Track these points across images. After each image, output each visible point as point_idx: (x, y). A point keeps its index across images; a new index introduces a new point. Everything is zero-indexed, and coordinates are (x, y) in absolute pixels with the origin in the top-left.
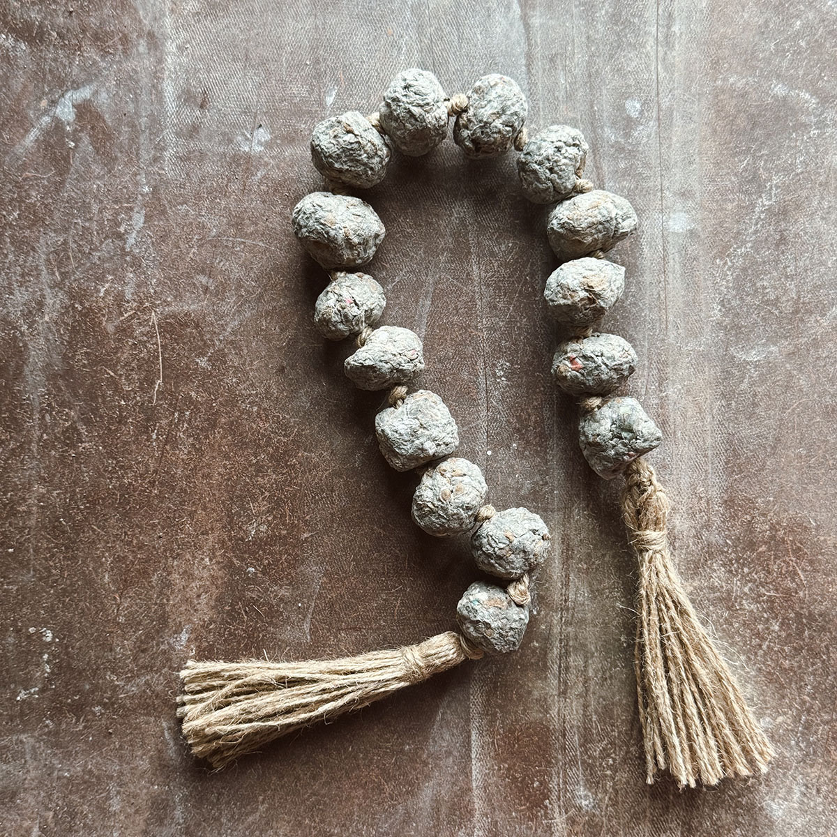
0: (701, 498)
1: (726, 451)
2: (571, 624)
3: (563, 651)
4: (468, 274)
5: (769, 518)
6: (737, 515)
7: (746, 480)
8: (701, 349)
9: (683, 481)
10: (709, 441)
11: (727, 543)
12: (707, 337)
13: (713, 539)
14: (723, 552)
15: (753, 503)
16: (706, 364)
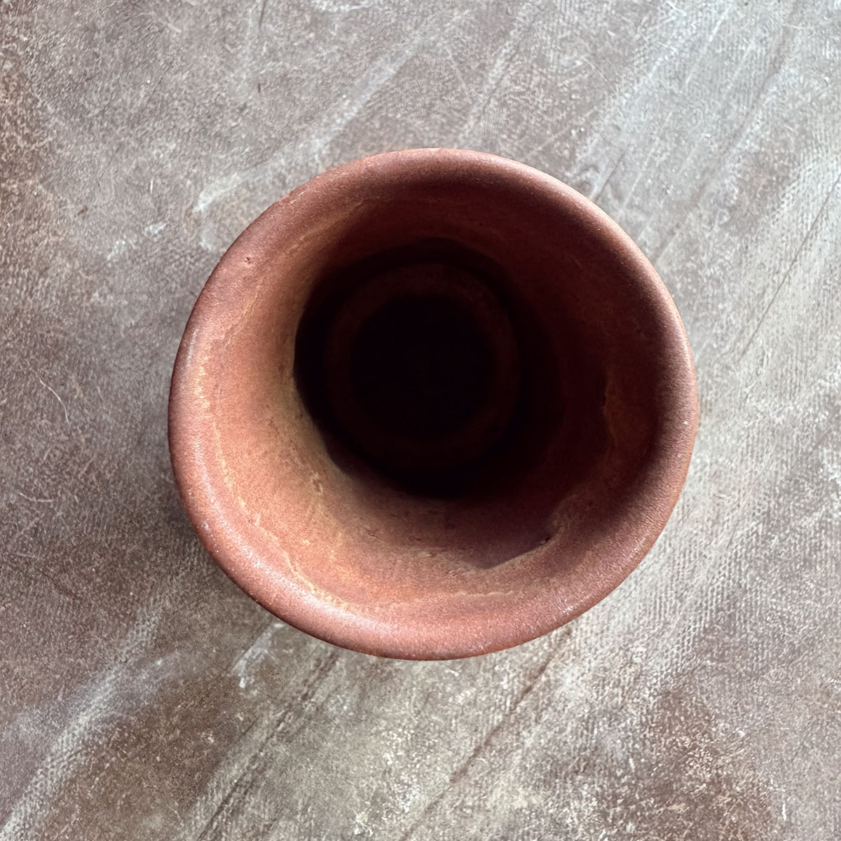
0: (631, 663)
1: (718, 610)
2: (289, 741)
3: (248, 778)
4: (482, 67)
5: (720, 762)
6: (671, 727)
7: (720, 678)
8: (778, 420)
9: (618, 616)
10: (701, 577)
11: (627, 762)
12: (799, 406)
13: (609, 743)
14: (612, 774)
15: (709, 721)
16: (772, 448)
